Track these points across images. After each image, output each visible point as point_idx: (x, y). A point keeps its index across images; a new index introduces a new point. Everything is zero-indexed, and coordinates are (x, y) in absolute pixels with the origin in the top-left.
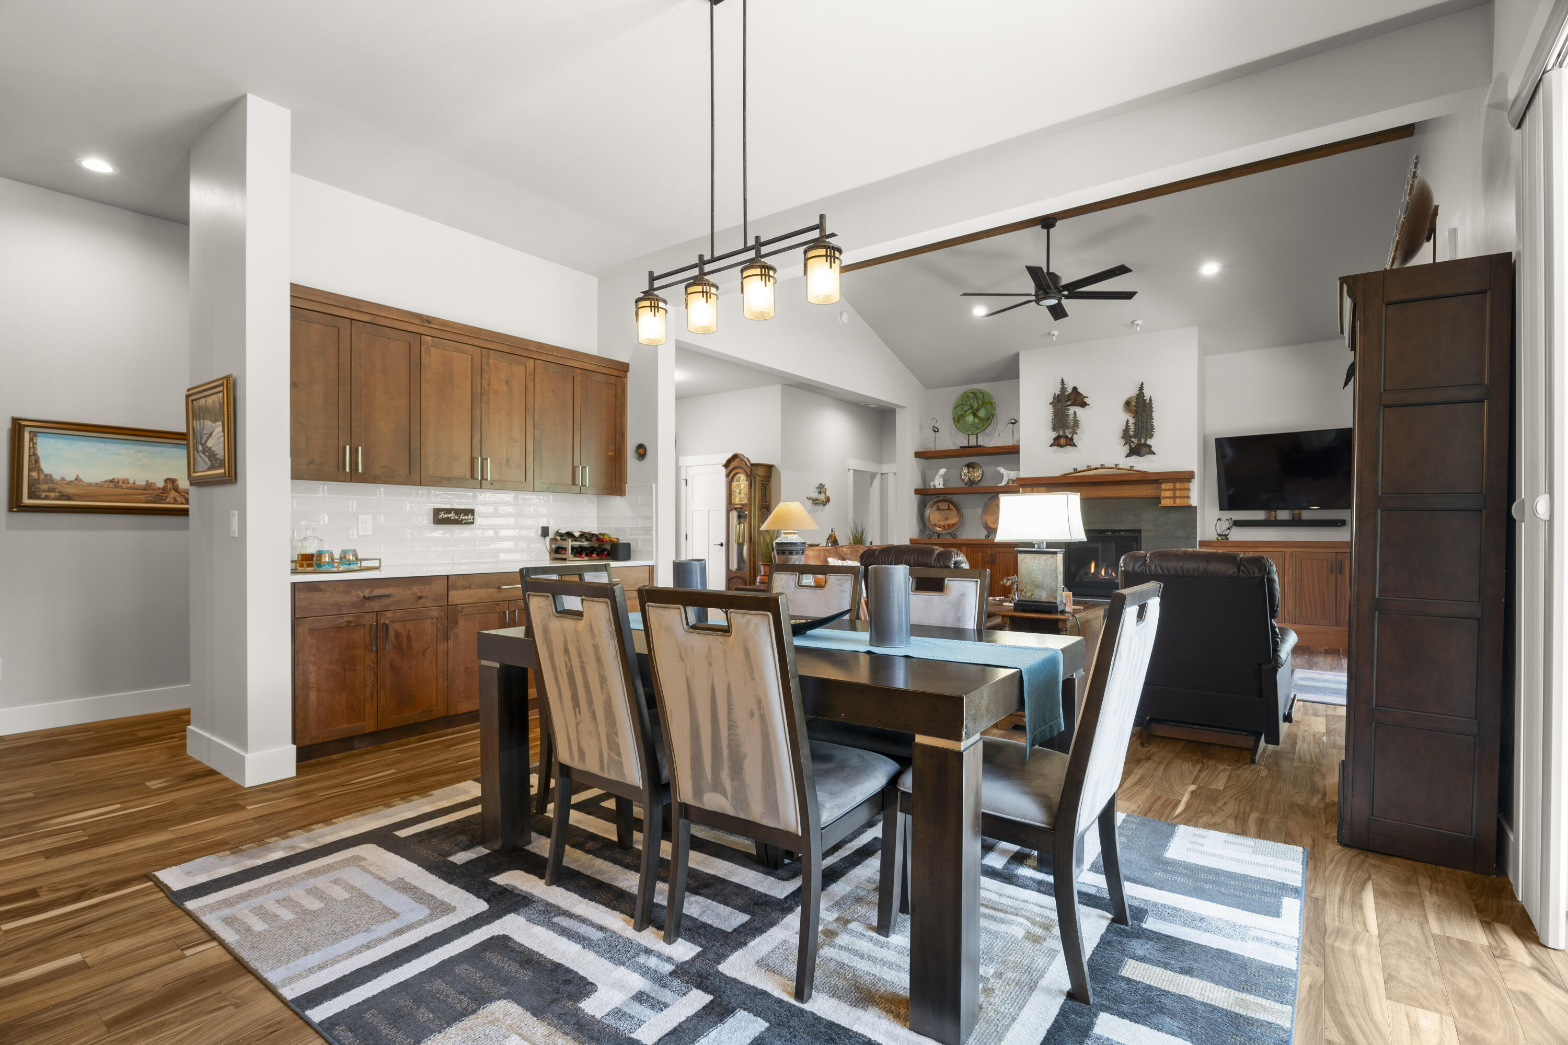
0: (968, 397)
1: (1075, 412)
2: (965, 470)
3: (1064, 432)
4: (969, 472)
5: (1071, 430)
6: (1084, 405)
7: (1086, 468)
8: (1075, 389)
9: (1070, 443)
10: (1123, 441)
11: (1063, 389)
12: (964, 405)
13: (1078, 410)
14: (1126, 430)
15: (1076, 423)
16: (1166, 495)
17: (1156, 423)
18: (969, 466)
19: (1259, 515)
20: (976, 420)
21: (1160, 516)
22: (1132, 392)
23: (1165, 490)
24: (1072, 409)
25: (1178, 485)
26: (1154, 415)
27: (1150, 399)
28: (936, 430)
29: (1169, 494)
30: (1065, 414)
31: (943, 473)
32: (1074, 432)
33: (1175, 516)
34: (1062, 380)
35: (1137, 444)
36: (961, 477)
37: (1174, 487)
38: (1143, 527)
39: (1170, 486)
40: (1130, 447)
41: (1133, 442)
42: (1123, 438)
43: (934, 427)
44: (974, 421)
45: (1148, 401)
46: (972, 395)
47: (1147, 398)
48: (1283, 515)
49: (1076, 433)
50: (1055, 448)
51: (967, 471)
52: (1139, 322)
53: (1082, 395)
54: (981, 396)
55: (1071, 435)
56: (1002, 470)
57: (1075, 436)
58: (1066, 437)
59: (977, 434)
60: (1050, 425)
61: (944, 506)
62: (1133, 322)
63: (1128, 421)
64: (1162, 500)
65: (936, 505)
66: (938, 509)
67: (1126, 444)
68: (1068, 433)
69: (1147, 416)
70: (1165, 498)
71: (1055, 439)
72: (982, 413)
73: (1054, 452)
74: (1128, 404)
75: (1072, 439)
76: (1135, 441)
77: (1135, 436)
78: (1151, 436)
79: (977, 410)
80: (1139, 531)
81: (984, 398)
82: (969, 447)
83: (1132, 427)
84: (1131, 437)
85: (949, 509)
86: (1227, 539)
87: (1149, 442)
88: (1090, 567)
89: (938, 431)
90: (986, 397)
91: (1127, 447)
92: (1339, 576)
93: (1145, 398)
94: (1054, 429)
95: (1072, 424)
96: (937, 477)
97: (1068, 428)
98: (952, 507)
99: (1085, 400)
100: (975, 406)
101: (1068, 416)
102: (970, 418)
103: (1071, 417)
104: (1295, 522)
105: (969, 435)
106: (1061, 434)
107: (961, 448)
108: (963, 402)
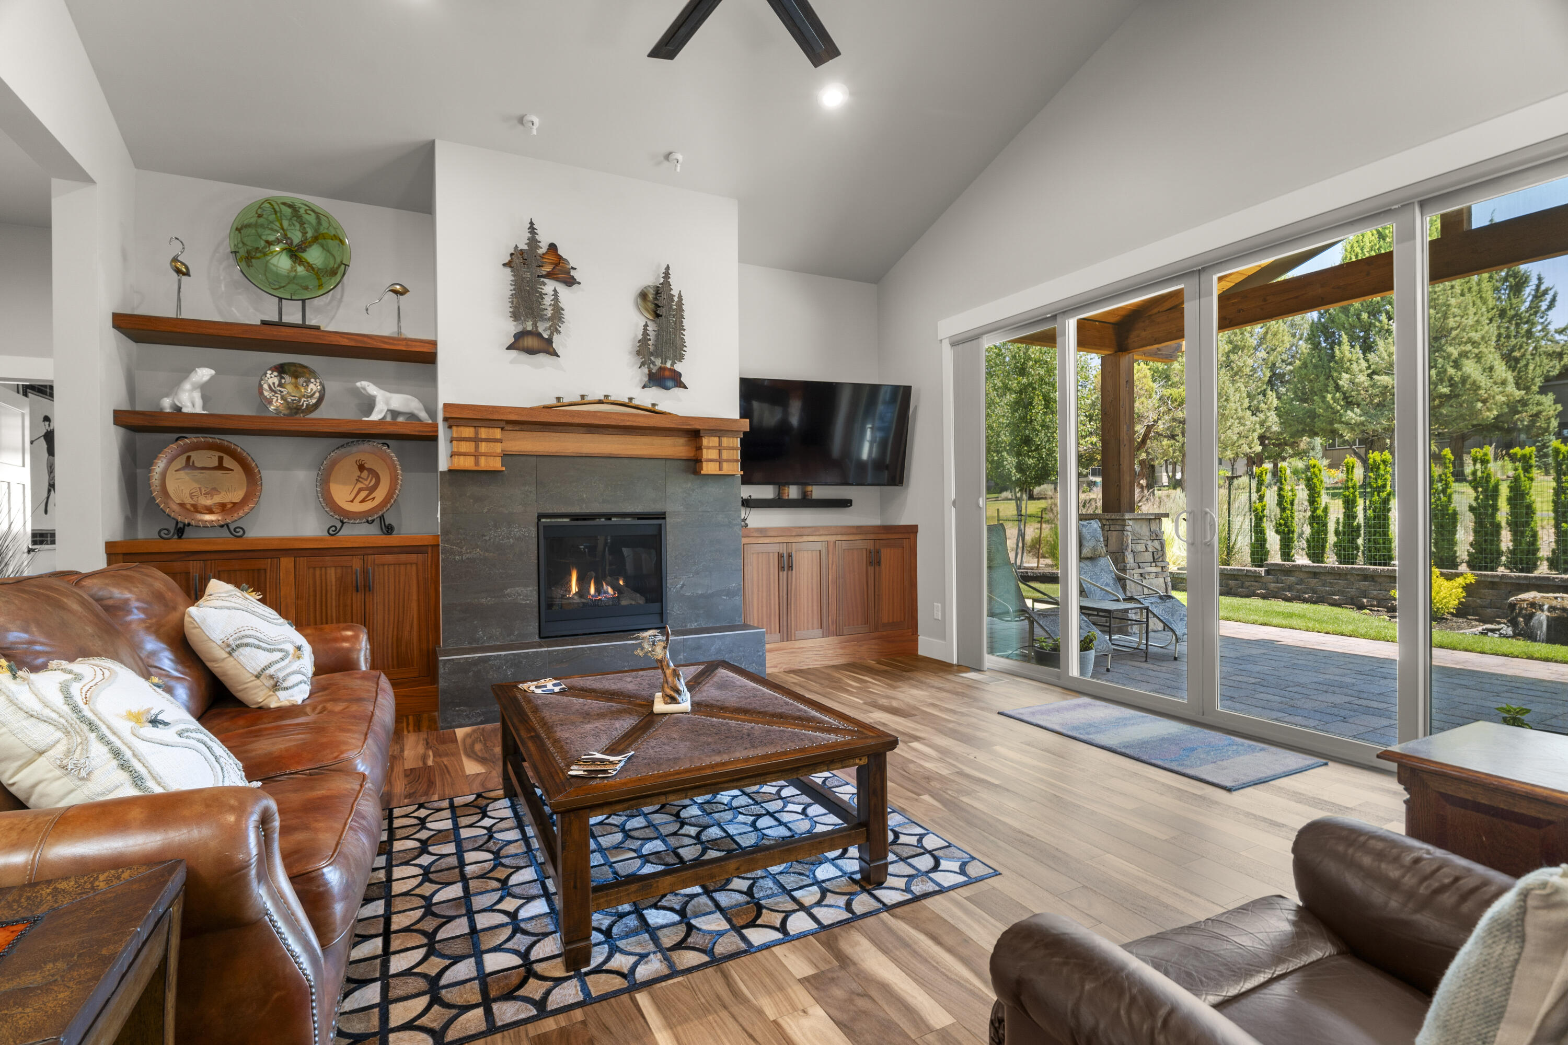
0: (276, 212)
1: (555, 290)
2: (272, 379)
3: (535, 325)
4: (280, 385)
5: (548, 324)
6: (570, 282)
7: (579, 399)
8: (553, 247)
9: (546, 348)
10: (639, 361)
11: (533, 241)
12: (262, 226)
13: (562, 290)
14: (644, 341)
15: (558, 312)
16: (710, 457)
17: (688, 336)
18: (281, 370)
19: (769, 492)
20: (300, 269)
21: (693, 490)
22: (650, 279)
23: (709, 448)
24: (549, 287)
25: (726, 442)
26: (685, 323)
27: (680, 296)
28: (182, 272)
29: (709, 454)
30: (538, 292)
31: (206, 378)
32: (555, 330)
33: (713, 491)
34: (532, 223)
35: (660, 368)
36: (261, 393)
37: (720, 444)
38: (671, 509)
39: (714, 441)
40: (649, 371)
41: (653, 363)
42: (638, 353)
43: (175, 260)
44: (293, 269)
45: (676, 299)
46: (285, 210)
47: (675, 292)
48: (793, 492)
49: (559, 332)
50: (514, 354)
51: (276, 381)
52: (680, 157)
53: (566, 261)
54: (312, 218)
55: (548, 332)
56: (372, 389)
57: (556, 338)
58: (539, 335)
59: (303, 301)
60: (507, 308)
61: (208, 458)
62: (667, 157)
63: (646, 325)
64: (704, 464)
65: (184, 456)
66: (189, 464)
67: (643, 364)
68: (542, 327)
69: (675, 323)
70: (708, 461)
71: (519, 336)
72: (314, 255)
73: (511, 362)
74: (643, 295)
75: (549, 341)
76: (658, 362)
77: (656, 353)
78: (681, 358)
79: (303, 247)
80: (662, 516)
81: (319, 222)
82: (279, 324)
83: (651, 337)
84: (652, 354)
85: (220, 467)
86: (747, 525)
87: (678, 367)
88: (570, 581)
89: (187, 274)
90: (325, 224)
91: (645, 370)
92: (877, 568)
93: (672, 292)
94: (515, 316)
95: (549, 313)
96: (187, 386)
97: (542, 318)
98: (228, 462)
99: (573, 273)
100: (297, 237)
101: (542, 295)
102: (282, 263)
103: (548, 301)
104: (805, 502)
105: (281, 299)
106: (529, 328)
107: (264, 323)
108: (261, 220)
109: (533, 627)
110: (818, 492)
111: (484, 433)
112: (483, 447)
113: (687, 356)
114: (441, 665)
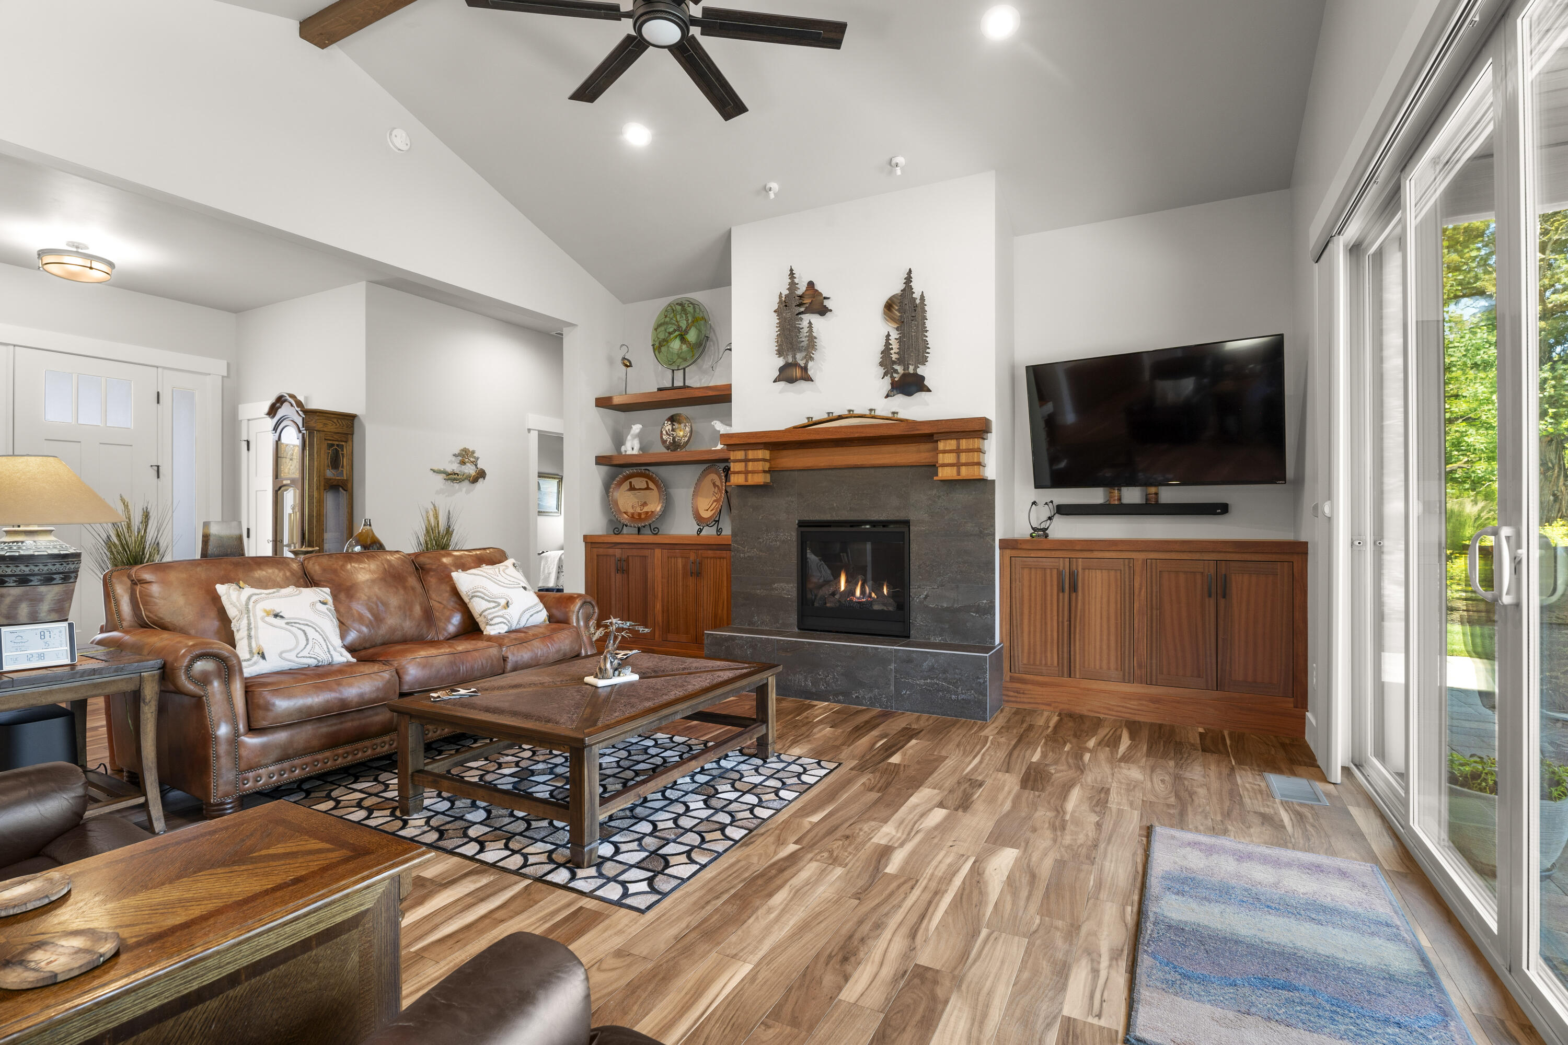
0: (674, 311)
1: (810, 323)
2: (668, 427)
3: (794, 357)
4: (673, 430)
5: (804, 354)
6: (823, 311)
7: (826, 416)
8: (811, 284)
9: (804, 375)
10: (881, 371)
11: (793, 285)
12: (667, 324)
13: (815, 319)
14: (886, 351)
15: (812, 342)
16: (946, 462)
17: (931, 337)
18: (672, 419)
19: (1095, 496)
20: (684, 347)
21: (939, 497)
22: (896, 287)
23: (944, 452)
24: (807, 319)
25: (964, 444)
26: (929, 324)
27: (922, 297)
28: (627, 364)
29: (950, 458)
30: (796, 327)
31: (638, 431)
32: (809, 358)
33: (962, 497)
34: (791, 270)
35: (904, 375)
36: (661, 437)
37: (959, 446)
38: (912, 516)
39: (951, 444)
40: (892, 378)
41: (896, 371)
42: (881, 364)
43: (624, 359)
44: (681, 348)
45: (918, 301)
46: (679, 308)
47: (917, 295)
48: (1132, 495)
49: (812, 359)
50: (782, 384)
51: (670, 427)
52: (901, 159)
53: (820, 294)
54: (690, 309)
55: (804, 361)
57: (810, 364)
58: (798, 366)
59: (684, 369)
60: (773, 347)
61: (639, 483)
62: (890, 161)
63: (888, 335)
64: (940, 469)
65: (627, 483)
66: (632, 488)
67: (885, 374)
68: (800, 358)
69: (918, 326)
70: (944, 465)
71: (781, 370)
72: (692, 336)
73: (780, 392)
74: (889, 306)
75: (805, 369)
76: (899, 368)
77: (900, 361)
78: (923, 360)
79: (686, 331)
80: (907, 523)
81: (695, 311)
82: (673, 388)
83: (895, 346)
84: (894, 363)
85: (648, 488)
86: (1047, 536)
87: (921, 371)
88: (839, 582)
89: (631, 366)
90: (698, 310)
91: (888, 380)
92: (1222, 602)
93: (914, 296)
94: (780, 353)
95: (805, 344)
96: (629, 437)
97: (800, 350)
98: (651, 485)
99: (826, 303)
100: (683, 324)
101: (799, 330)
102: (676, 345)
103: (805, 332)
104: (1151, 508)
105: (673, 371)
106: (790, 360)
107: (660, 390)
108: (668, 319)
109: (793, 618)
110: (1169, 495)
111: (751, 454)
112: (751, 466)
113: (931, 357)
114: (705, 637)
